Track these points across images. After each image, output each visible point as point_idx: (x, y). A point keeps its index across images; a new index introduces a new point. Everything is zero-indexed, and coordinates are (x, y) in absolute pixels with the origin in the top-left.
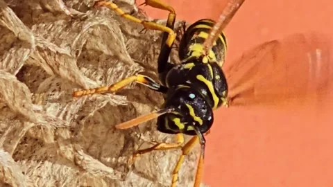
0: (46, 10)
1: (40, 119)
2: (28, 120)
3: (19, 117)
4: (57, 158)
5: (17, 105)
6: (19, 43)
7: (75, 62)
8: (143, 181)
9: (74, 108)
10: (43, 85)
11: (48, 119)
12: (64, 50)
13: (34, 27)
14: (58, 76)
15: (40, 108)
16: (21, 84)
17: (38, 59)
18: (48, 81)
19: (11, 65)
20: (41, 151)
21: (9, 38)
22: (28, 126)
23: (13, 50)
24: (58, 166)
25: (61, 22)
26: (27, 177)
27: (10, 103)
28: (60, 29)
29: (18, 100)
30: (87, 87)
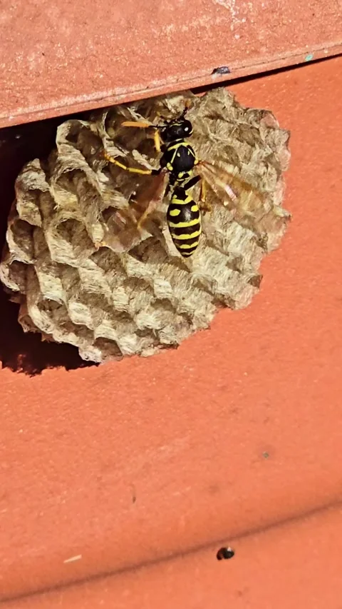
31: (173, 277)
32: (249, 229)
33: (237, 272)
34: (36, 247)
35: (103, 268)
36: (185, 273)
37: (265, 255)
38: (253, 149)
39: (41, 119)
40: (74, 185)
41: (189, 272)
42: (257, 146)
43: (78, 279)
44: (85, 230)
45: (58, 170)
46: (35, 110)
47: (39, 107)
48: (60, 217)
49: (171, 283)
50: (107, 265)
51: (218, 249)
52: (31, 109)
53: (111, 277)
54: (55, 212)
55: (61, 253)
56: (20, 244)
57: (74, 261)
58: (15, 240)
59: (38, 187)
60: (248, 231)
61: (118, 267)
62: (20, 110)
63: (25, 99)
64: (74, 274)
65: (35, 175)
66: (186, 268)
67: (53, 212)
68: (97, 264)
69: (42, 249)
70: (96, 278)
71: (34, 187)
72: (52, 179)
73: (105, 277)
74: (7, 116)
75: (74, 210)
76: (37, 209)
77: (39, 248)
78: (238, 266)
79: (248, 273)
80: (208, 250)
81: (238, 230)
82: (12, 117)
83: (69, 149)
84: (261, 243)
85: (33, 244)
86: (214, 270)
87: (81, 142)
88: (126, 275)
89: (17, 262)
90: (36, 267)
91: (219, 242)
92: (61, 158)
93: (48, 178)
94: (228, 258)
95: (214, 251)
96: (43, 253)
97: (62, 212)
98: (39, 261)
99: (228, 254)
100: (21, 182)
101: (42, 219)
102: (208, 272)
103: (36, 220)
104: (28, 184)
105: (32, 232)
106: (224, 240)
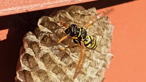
8: (98, 53)
12: (80, 22)
13: (73, 17)
21: (67, 19)
25: (79, 16)
28: (79, 18)
31: (79, 77)
32: (103, 60)
33: (98, 76)
35: (55, 73)
36: (83, 75)
37: (106, 70)
38: (104, 31)
39: (53, 7)
40: (44, 41)
41: (85, 75)
42: (105, 29)
43: (47, 77)
44: (50, 58)
45: (42, 35)
46: (50, 4)
48: (43, 52)
49: (78, 79)
50: (56, 72)
52: (48, 3)
53: (59, 76)
55: (42, 66)
56: (25, 64)
59: (35, 41)
60: (102, 61)
61: (62, 72)
62: (44, 4)
64: (45, 75)
65: (32, 37)
66: (84, 73)
67: (39, 51)
68: (52, 72)
69: (34, 65)
70: (54, 76)
71: (33, 41)
72: (39, 38)
73: (57, 76)
74: (40, 6)
75: (47, 50)
76: (32, 50)
77: (32, 65)
78: (98, 74)
79: (101, 76)
80: (90, 67)
81: (99, 61)
82: (42, 6)
83: (43, 28)
84: (104, 66)
85: (29, 64)
86: (93, 75)
87: (47, 25)
88: (66, 75)
89: (24, 70)
90: (32, 73)
91: (94, 64)
92: (42, 30)
93: (37, 38)
94: (98, 70)
95: (92, 68)
96: (35, 67)
97: (43, 50)
98: (34, 69)
99: (98, 69)
100: (27, 39)
101: (35, 53)
102: (91, 75)
103: (32, 54)
104: (31, 39)
105: (28, 60)
106: (97, 63)
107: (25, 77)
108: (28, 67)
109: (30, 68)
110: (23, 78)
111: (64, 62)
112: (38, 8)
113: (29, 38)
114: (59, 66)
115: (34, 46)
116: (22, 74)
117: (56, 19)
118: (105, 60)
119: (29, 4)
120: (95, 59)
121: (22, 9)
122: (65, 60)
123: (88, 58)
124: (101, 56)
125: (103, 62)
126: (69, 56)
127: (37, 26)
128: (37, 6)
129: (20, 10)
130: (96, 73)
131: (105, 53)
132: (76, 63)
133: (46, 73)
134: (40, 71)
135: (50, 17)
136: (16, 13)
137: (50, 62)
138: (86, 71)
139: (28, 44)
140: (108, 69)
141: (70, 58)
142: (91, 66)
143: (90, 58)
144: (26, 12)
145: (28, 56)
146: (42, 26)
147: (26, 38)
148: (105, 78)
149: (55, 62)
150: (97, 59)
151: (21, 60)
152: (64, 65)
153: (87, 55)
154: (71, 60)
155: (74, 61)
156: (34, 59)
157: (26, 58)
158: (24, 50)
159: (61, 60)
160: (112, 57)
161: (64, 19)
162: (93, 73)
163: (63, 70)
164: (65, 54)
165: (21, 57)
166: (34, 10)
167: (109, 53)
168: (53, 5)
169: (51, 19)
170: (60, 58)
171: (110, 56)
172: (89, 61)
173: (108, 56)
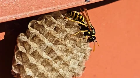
0: (60, 17)
1: (58, 37)
2: (56, 37)
3: (54, 37)
4: (62, 44)
5: (54, 35)
6: (54, 23)
7: (65, 27)
8: (78, 48)
9: (65, 35)
10: (59, 30)
11: (60, 37)
12: (63, 24)
13: (57, 20)
14: (62, 29)
15: (58, 35)
16: (54, 31)
17: (58, 26)
18: (60, 30)
19: (53, 27)
20: (59, 43)
21: (52, 22)
22: (56, 38)
23: (53, 24)
24: (62, 46)
25: (62, 19)
26: (56, 48)
27: (53, 34)
28: (62, 20)
29: (54, 34)
30: (67, 31)
31: (63, 68)
32: (83, 53)
33: (79, 66)
34: (24, 60)
35: (43, 65)
36: (67, 66)
37: (86, 61)
40: (34, 40)
41: (68, 66)
43: (37, 69)
44: (39, 54)
45: (31, 35)
47: (36, 11)
48: (33, 49)
49: (63, 69)
51: (75, 59)
52: (33, 12)
53: (47, 68)
54: (31, 48)
55: (32, 61)
56: (18, 59)
57: (37, 63)
58: (17, 58)
59: (26, 40)
61: (49, 65)
62: (30, 12)
63: (32, 8)
64: (35, 68)
65: (23, 37)
66: (67, 65)
67: (30, 48)
68: (41, 64)
69: (26, 60)
70: (42, 68)
71: (25, 41)
72: (29, 38)
73: (45, 68)
74: (26, 14)
75: (36, 47)
76: (24, 48)
77: (25, 60)
78: (80, 64)
79: (82, 66)
80: (72, 60)
81: (79, 54)
82: (28, 14)
83: (33, 29)
84: (84, 58)
85: (22, 59)
86: (75, 65)
87: (36, 27)
88: (52, 67)
89: (18, 64)
90: (24, 66)
91: (76, 57)
92: (31, 32)
93: (28, 38)
94: (79, 62)
95: (74, 60)
96: (26, 61)
97: (33, 48)
98: (26, 63)
99: (79, 60)
100: (20, 39)
101: (26, 51)
102: (73, 66)
103: (24, 51)
104: (23, 40)
105: (21, 55)
106: (78, 56)
107: (19, 70)
108: (21, 61)
109: (23, 63)
110: (18, 70)
111: (50, 56)
112: (25, 16)
113: (21, 38)
114: (47, 60)
115: (26, 44)
116: (17, 67)
117: (43, 22)
118: (85, 53)
119: (17, 13)
120: (76, 53)
121: (12, 17)
122: (51, 55)
123: (71, 52)
124: (82, 50)
125: (83, 55)
126: (55, 52)
127: (28, 28)
128: (24, 14)
129: (10, 18)
130: (77, 64)
131: (85, 47)
132: (60, 57)
133: (36, 66)
134: (31, 65)
135: (38, 20)
136: (7, 21)
137: (39, 57)
138: (69, 63)
139: (20, 43)
140: (88, 60)
141: (55, 53)
142: (73, 58)
143: (72, 52)
144: (15, 19)
145: (21, 53)
146: (32, 28)
147: (18, 38)
148: (86, 67)
149: (43, 57)
150: (78, 53)
151: (15, 56)
152: (50, 59)
153: (70, 50)
154: (56, 55)
155: (58, 55)
156: (26, 55)
157: (20, 54)
158: (18, 48)
159: (48, 55)
160: (91, 50)
161: (50, 22)
162: (75, 64)
163: (50, 63)
164: (51, 50)
165: (16, 54)
166: (22, 18)
167: (88, 47)
168: (37, 13)
169: (39, 22)
170: (47, 54)
171: (89, 50)
172: (71, 55)
173: (88, 49)
